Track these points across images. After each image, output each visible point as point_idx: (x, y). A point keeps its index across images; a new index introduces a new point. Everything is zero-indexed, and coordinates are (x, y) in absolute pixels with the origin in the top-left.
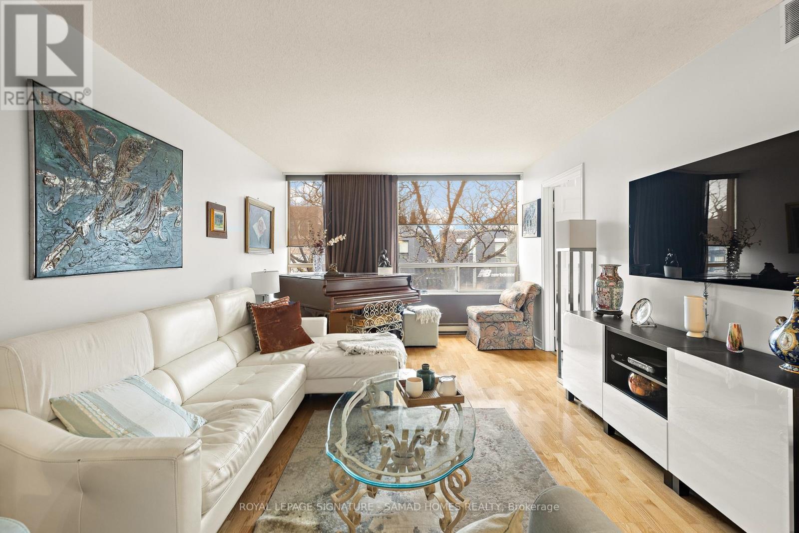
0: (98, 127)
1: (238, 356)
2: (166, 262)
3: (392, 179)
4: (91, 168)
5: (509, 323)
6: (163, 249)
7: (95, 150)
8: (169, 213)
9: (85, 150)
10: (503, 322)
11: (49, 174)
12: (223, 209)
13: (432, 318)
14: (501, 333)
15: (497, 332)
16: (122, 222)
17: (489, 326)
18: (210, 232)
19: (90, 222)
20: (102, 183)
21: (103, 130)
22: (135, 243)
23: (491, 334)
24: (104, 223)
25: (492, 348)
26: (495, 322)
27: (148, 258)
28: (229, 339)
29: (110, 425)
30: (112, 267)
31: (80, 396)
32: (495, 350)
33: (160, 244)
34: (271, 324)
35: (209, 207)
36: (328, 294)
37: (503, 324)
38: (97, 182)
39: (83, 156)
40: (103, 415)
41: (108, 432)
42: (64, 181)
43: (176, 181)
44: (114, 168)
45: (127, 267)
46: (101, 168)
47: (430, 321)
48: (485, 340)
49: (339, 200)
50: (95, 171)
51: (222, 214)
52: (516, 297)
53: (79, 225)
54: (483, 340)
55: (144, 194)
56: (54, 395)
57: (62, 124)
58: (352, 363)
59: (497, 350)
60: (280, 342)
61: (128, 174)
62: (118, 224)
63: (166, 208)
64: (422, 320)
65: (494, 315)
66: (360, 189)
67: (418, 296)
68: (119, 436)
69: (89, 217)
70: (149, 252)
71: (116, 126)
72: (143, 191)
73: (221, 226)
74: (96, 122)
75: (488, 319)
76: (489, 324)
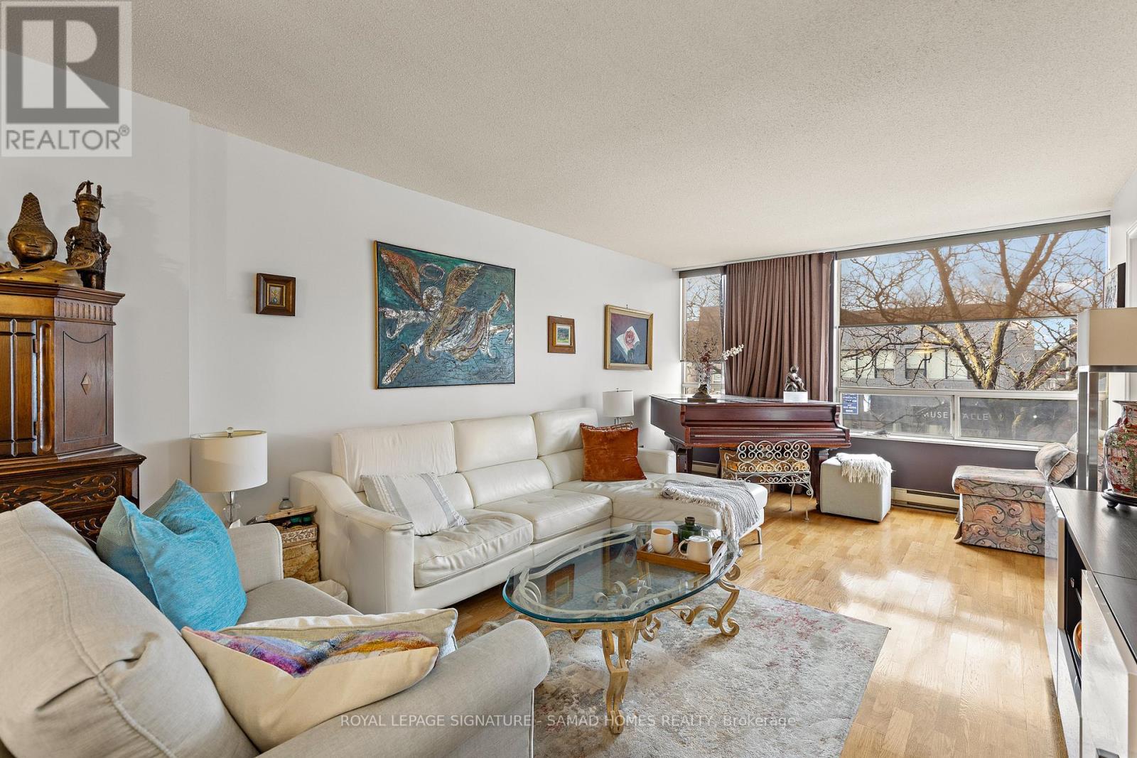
0: (428, 265)
1: (558, 480)
2: (495, 378)
3: (823, 259)
4: (421, 300)
5: (1033, 505)
6: (492, 366)
7: (424, 284)
8: (498, 331)
9: (417, 286)
10: (1017, 501)
11: (388, 309)
12: (571, 322)
13: (870, 476)
14: (1011, 521)
15: (1001, 517)
16: (449, 343)
17: (984, 503)
18: (552, 347)
19: (421, 344)
20: (431, 311)
21: (432, 267)
22: (462, 361)
23: (989, 518)
24: (433, 345)
25: (988, 543)
26: (997, 499)
27: (476, 374)
28: (550, 460)
29: (387, 501)
30: (439, 381)
31: (380, 479)
32: (996, 549)
33: (488, 361)
34: (596, 450)
35: (552, 322)
36: (687, 423)
37: (1017, 506)
38: (426, 311)
39: (414, 291)
40: (387, 494)
41: (385, 507)
42: (400, 313)
43: (507, 300)
44: (441, 297)
45: (454, 381)
46: (430, 298)
47: (865, 479)
48: (974, 528)
49: (742, 298)
50: (425, 302)
51: (568, 327)
52: (1053, 457)
53: (411, 347)
54: (969, 527)
55: (472, 317)
56: (364, 472)
57: (398, 268)
58: (661, 508)
59: (1001, 549)
60: (603, 470)
61: (455, 301)
62: (446, 344)
63: (496, 327)
64: (850, 477)
65: (992, 486)
66: (772, 279)
67: (844, 437)
68: (389, 512)
69: (419, 340)
70: (477, 369)
71: (443, 261)
72: (470, 314)
73: (567, 340)
74: (426, 261)
75: (979, 491)
76: (983, 500)
